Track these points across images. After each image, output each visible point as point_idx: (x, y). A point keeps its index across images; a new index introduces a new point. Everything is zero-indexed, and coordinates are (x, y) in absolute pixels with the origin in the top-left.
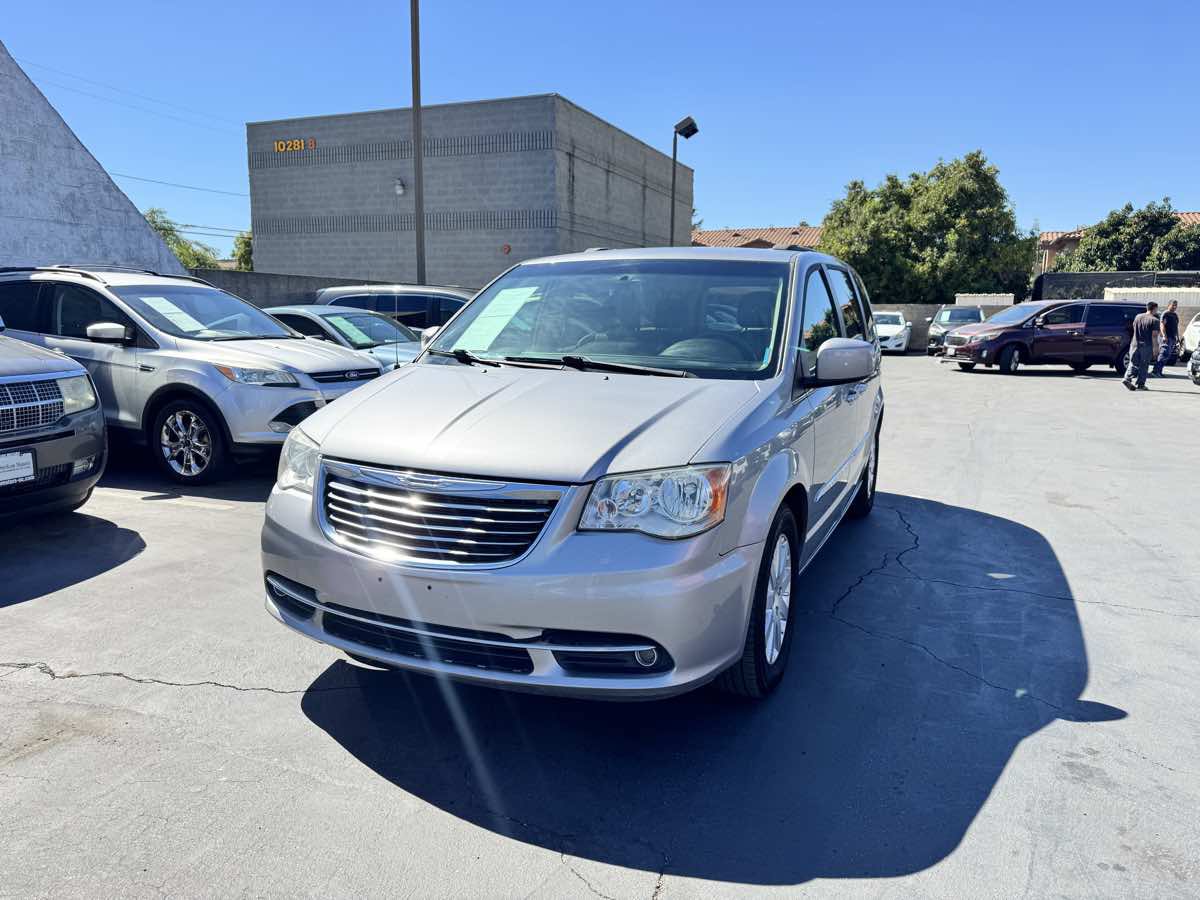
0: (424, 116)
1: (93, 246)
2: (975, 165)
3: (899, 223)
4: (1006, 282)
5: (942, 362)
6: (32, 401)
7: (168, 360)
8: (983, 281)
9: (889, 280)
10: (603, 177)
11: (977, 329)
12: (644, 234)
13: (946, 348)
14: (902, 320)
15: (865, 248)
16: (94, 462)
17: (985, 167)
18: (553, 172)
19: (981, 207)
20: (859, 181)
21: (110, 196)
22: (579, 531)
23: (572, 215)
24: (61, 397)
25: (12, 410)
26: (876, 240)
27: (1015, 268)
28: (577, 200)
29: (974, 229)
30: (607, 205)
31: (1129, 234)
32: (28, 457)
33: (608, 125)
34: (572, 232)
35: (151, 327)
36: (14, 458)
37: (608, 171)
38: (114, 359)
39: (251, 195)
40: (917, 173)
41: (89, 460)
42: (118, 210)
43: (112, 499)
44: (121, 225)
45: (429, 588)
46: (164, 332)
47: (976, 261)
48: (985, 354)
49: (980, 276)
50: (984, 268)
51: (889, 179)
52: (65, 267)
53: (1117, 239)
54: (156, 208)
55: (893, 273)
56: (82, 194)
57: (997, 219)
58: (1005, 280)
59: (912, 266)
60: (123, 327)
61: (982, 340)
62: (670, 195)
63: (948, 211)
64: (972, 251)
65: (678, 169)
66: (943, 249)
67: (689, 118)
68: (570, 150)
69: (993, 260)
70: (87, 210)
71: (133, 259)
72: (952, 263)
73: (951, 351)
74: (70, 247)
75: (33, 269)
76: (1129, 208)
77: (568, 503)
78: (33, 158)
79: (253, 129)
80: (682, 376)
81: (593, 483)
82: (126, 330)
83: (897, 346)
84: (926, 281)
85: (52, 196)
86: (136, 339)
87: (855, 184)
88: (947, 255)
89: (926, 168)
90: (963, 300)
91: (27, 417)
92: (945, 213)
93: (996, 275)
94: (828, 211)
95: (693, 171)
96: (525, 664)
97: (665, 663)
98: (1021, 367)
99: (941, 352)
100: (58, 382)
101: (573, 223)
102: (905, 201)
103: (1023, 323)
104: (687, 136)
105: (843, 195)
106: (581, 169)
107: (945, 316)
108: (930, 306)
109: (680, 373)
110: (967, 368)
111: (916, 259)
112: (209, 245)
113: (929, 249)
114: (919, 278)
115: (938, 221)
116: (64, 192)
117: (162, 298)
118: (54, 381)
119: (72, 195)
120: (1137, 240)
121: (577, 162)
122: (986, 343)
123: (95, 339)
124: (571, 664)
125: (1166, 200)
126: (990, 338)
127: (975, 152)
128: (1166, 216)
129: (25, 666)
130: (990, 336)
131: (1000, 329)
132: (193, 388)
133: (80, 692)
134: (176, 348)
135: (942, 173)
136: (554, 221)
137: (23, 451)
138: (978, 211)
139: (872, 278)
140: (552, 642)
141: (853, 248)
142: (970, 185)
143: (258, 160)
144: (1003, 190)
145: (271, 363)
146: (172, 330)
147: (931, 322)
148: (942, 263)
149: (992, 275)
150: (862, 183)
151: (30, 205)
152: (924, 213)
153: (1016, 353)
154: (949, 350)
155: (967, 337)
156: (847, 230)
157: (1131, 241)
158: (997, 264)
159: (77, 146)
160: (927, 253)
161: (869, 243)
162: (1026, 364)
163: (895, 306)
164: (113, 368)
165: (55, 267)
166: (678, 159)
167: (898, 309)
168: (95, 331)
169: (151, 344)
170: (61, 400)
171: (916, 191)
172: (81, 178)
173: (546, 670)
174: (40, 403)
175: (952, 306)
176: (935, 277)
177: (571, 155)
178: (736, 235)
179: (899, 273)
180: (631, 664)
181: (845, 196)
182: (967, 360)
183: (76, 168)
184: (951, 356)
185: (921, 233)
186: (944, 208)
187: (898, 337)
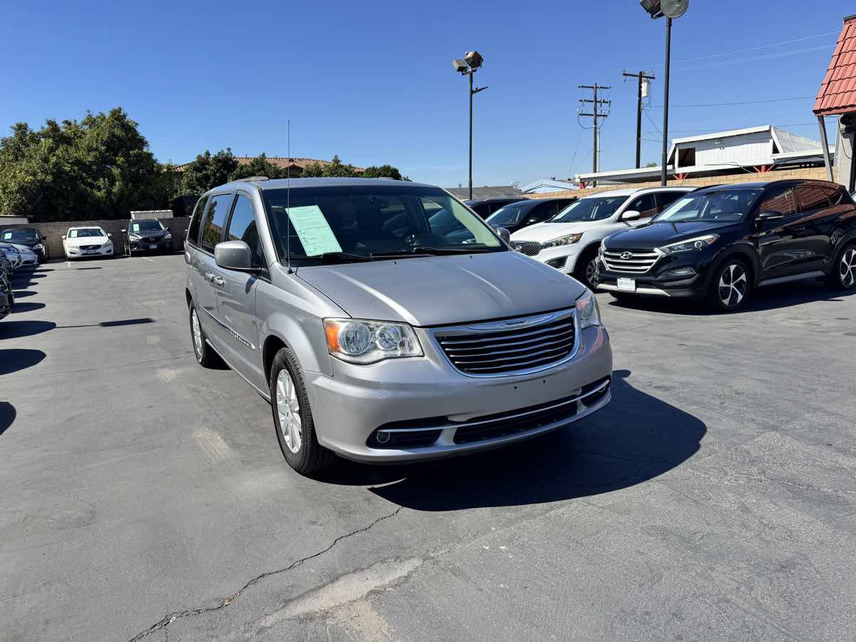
2: (118, 117)
3: (71, 158)
9: (75, 202)
14: (103, 232)
15: (49, 178)
17: (127, 120)
19: (132, 149)
20: (23, 123)
26: (58, 172)
29: (130, 164)
31: (212, 170)
45: (545, 382)
47: (138, 187)
49: (142, 198)
50: (143, 192)
51: (49, 123)
53: (206, 174)
55: (77, 197)
59: (92, 192)
63: (107, 151)
64: (133, 180)
66: (112, 179)
69: (149, 187)
72: (122, 191)
76: (208, 154)
84: (105, 203)
87: (20, 126)
88: (117, 183)
90: (137, 216)
93: (152, 197)
102: (69, 142)
111: (93, 186)
113: (101, 179)
114: (98, 200)
115: (102, 158)
120: (218, 175)
125: (229, 149)
127: (116, 108)
128: (231, 159)
135: (92, 123)
138: (131, 152)
141: (39, 178)
142: (119, 132)
144: (143, 138)
148: (115, 190)
149: (150, 197)
150: (27, 125)
152: (89, 151)
157: (215, 173)
160: (101, 182)
161: (52, 174)
163: (94, 222)
167: (96, 224)
171: (75, 134)
176: (111, 199)
179: (83, 197)
181: (14, 135)
185: (90, 166)
186: (103, 148)
187: (106, 245)
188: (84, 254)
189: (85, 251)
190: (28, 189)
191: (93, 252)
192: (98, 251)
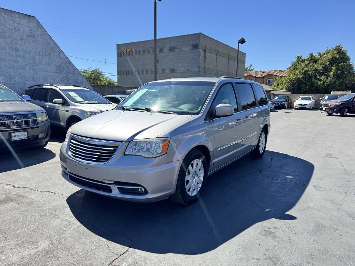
0: (157, 42)
1: (65, 79)
2: (339, 49)
3: (313, 69)
4: (349, 87)
5: (322, 112)
6: (28, 118)
7: (72, 108)
8: (341, 87)
9: (309, 86)
10: (215, 56)
11: (333, 102)
12: (228, 73)
13: (323, 108)
14: (312, 99)
15: (301, 76)
16: (46, 135)
17: (342, 50)
18: (199, 56)
19: (341, 63)
20: (300, 56)
21: (70, 65)
22: (125, 155)
23: (205, 68)
24: (36, 118)
25: (23, 121)
26: (306, 74)
27: (353, 82)
28: (207, 63)
29: (338, 70)
30: (216, 65)
32: (26, 133)
33: (217, 41)
34: (204, 73)
35: (69, 100)
36: (22, 133)
37: (217, 55)
38: (60, 109)
39: (117, 64)
40: (320, 52)
41: (45, 134)
42: (72, 69)
43: (54, 145)
44: (73, 73)
45: (87, 168)
46: (72, 101)
47: (339, 80)
48: (335, 110)
49: (341, 85)
50: (342, 82)
51: (310, 55)
52: (51, 84)
54: (97, 68)
55: (310, 84)
56: (63, 65)
57: (346, 66)
58: (349, 86)
59: (317, 82)
60: (62, 100)
61: (335, 105)
62: (237, 61)
63: (329, 64)
64: (337, 77)
65: (239, 53)
66: (328, 76)
67: (243, 38)
68: (204, 49)
69: (345, 80)
70: (64, 69)
71: (75, 82)
72: (330, 82)
73: (324, 109)
74: (59, 79)
75: (44, 85)
77: (121, 147)
78: (50, 56)
79: (118, 46)
80: (173, 114)
81: (129, 142)
82: (63, 101)
83: (309, 107)
84: (321, 87)
85: (55, 66)
86: (65, 103)
87: (299, 57)
88: (329, 78)
89: (323, 51)
90: (334, 93)
91: (27, 123)
92: (328, 65)
93: (346, 85)
94: (290, 65)
95: (245, 54)
96: (110, 190)
97: (146, 192)
98: (348, 114)
99: (321, 109)
100: (36, 114)
101: (205, 70)
102: (315, 61)
103: (349, 100)
104: (242, 44)
105: (295, 60)
106: (208, 54)
107: (326, 98)
108: (322, 95)
109: (173, 113)
110: (330, 114)
111: (319, 79)
112: (111, 78)
113: (323, 76)
114: (319, 86)
115: (326, 67)
116: (58, 65)
117: (74, 93)
118: (35, 113)
119: (60, 66)
121: (207, 52)
122: (336, 106)
123: (55, 103)
124: (122, 191)
126: (337, 105)
127: (338, 45)
129: (10, 184)
130: (337, 104)
131: (341, 102)
132: (77, 116)
133: (17, 192)
134: (74, 106)
135: (328, 52)
136: (199, 70)
137: (24, 131)
139: (303, 86)
140: (117, 185)
141: (298, 77)
142: (337, 56)
143: (120, 54)
144: (349, 57)
145: (97, 110)
146: (74, 101)
147: (322, 99)
148: (327, 81)
149: (345, 84)
150: (301, 56)
151: (49, 68)
152: (321, 65)
153: (346, 110)
154: (323, 109)
155: (330, 104)
156: (296, 71)
158: (346, 81)
159: (62, 53)
160: (322, 78)
162: (350, 113)
163: (310, 95)
164: (60, 111)
165: (49, 84)
166: (239, 50)
167: (311, 96)
168: (55, 101)
169: (69, 105)
170: (36, 119)
171: (319, 58)
172: (62, 61)
173: (115, 192)
174: (30, 119)
175: (330, 95)
176: (325, 86)
177: (205, 51)
178: (263, 73)
179: (312, 84)
180: (138, 192)
181: (296, 60)
182: (330, 112)
183: (61, 58)
184: (324, 110)
185: (320, 71)
186: (328, 63)
187: (309, 104)
188: (299, 107)
189: (300, 106)
190: (293, 81)
191: (303, 106)
192: (305, 106)
